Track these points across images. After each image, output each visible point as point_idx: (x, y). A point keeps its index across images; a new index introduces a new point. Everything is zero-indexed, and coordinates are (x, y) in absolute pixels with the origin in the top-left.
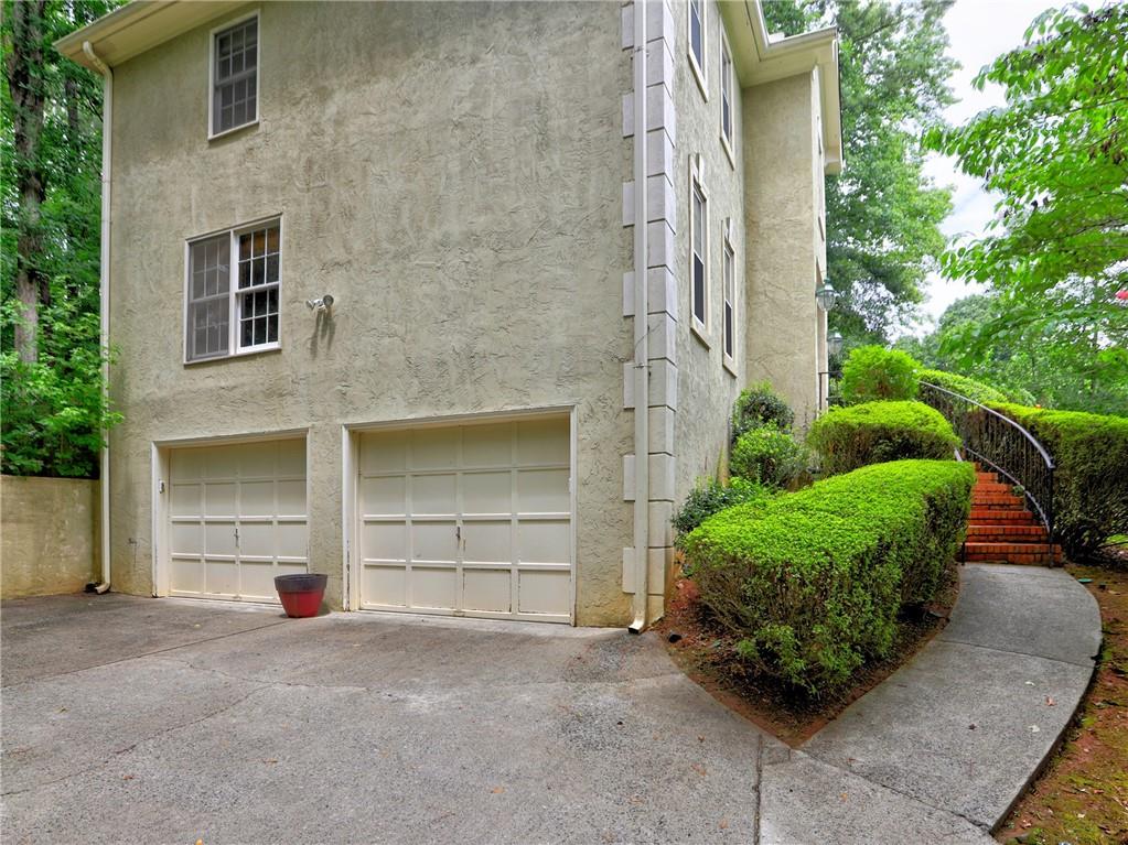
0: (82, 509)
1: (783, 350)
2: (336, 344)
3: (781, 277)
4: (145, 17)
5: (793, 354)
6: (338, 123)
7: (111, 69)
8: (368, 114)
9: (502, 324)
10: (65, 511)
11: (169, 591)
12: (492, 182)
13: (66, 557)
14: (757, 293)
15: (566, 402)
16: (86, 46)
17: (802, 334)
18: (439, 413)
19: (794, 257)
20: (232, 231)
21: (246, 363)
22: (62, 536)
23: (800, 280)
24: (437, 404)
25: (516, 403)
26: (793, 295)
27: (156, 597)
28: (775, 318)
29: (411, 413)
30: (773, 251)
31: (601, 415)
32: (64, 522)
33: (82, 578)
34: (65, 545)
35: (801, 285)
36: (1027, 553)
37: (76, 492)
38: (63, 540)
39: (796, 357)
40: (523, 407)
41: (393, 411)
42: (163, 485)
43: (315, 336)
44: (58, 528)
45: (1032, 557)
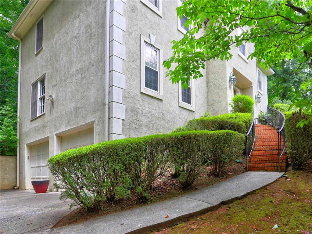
0: (13, 165)
1: (218, 101)
2: (54, 110)
3: (217, 76)
4: (22, 23)
5: (220, 102)
6: (56, 43)
7: (22, 40)
8: (61, 39)
9: (82, 97)
10: (6, 165)
11: (30, 188)
12: (81, 53)
13: (7, 178)
14: (210, 82)
15: (94, 120)
16: (13, 34)
17: (223, 94)
18: (71, 128)
19: (220, 68)
20: (38, 80)
21: (40, 119)
22: (6, 172)
23: (222, 76)
24: (70, 125)
25: (84, 122)
26: (220, 81)
27: (26, 190)
28: (215, 90)
29: (67, 128)
30: (214, 67)
31: (100, 123)
32: (6, 168)
33: (12, 185)
34: (7, 175)
35: (223, 77)
36: (272, 167)
37: (11, 160)
38: (6, 174)
39: (222, 103)
40: (85, 123)
41: (63, 129)
42: (28, 157)
43: (51, 108)
44: (4, 170)
45: (273, 168)
